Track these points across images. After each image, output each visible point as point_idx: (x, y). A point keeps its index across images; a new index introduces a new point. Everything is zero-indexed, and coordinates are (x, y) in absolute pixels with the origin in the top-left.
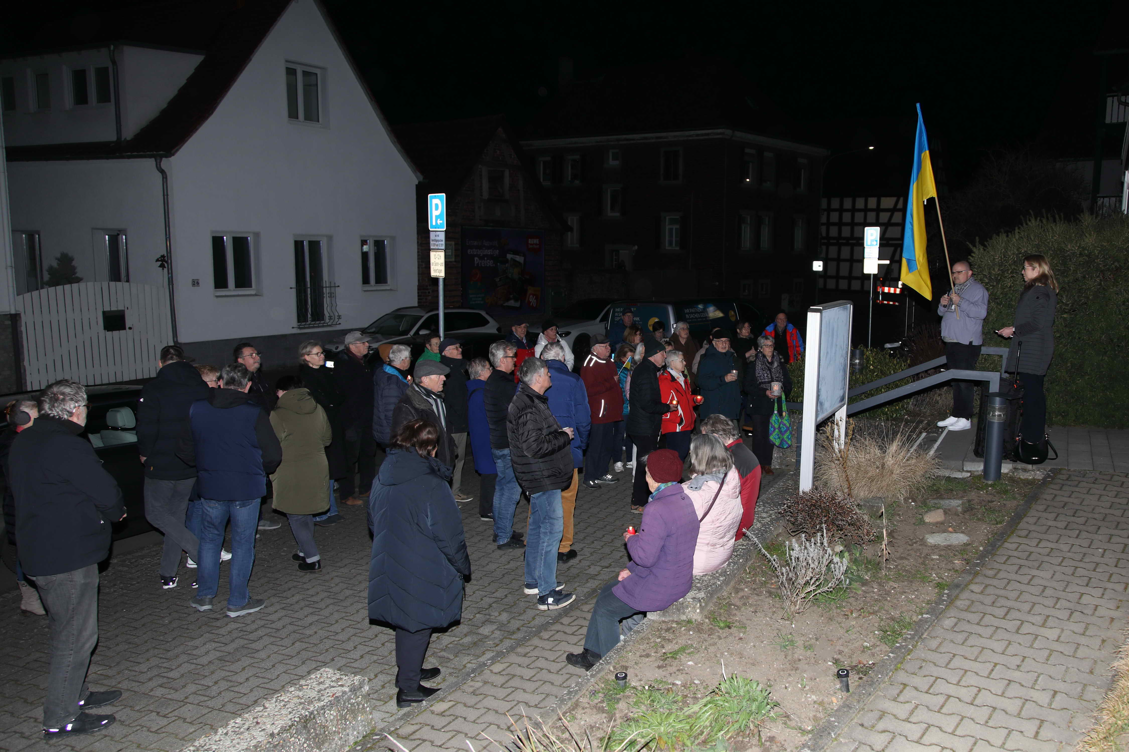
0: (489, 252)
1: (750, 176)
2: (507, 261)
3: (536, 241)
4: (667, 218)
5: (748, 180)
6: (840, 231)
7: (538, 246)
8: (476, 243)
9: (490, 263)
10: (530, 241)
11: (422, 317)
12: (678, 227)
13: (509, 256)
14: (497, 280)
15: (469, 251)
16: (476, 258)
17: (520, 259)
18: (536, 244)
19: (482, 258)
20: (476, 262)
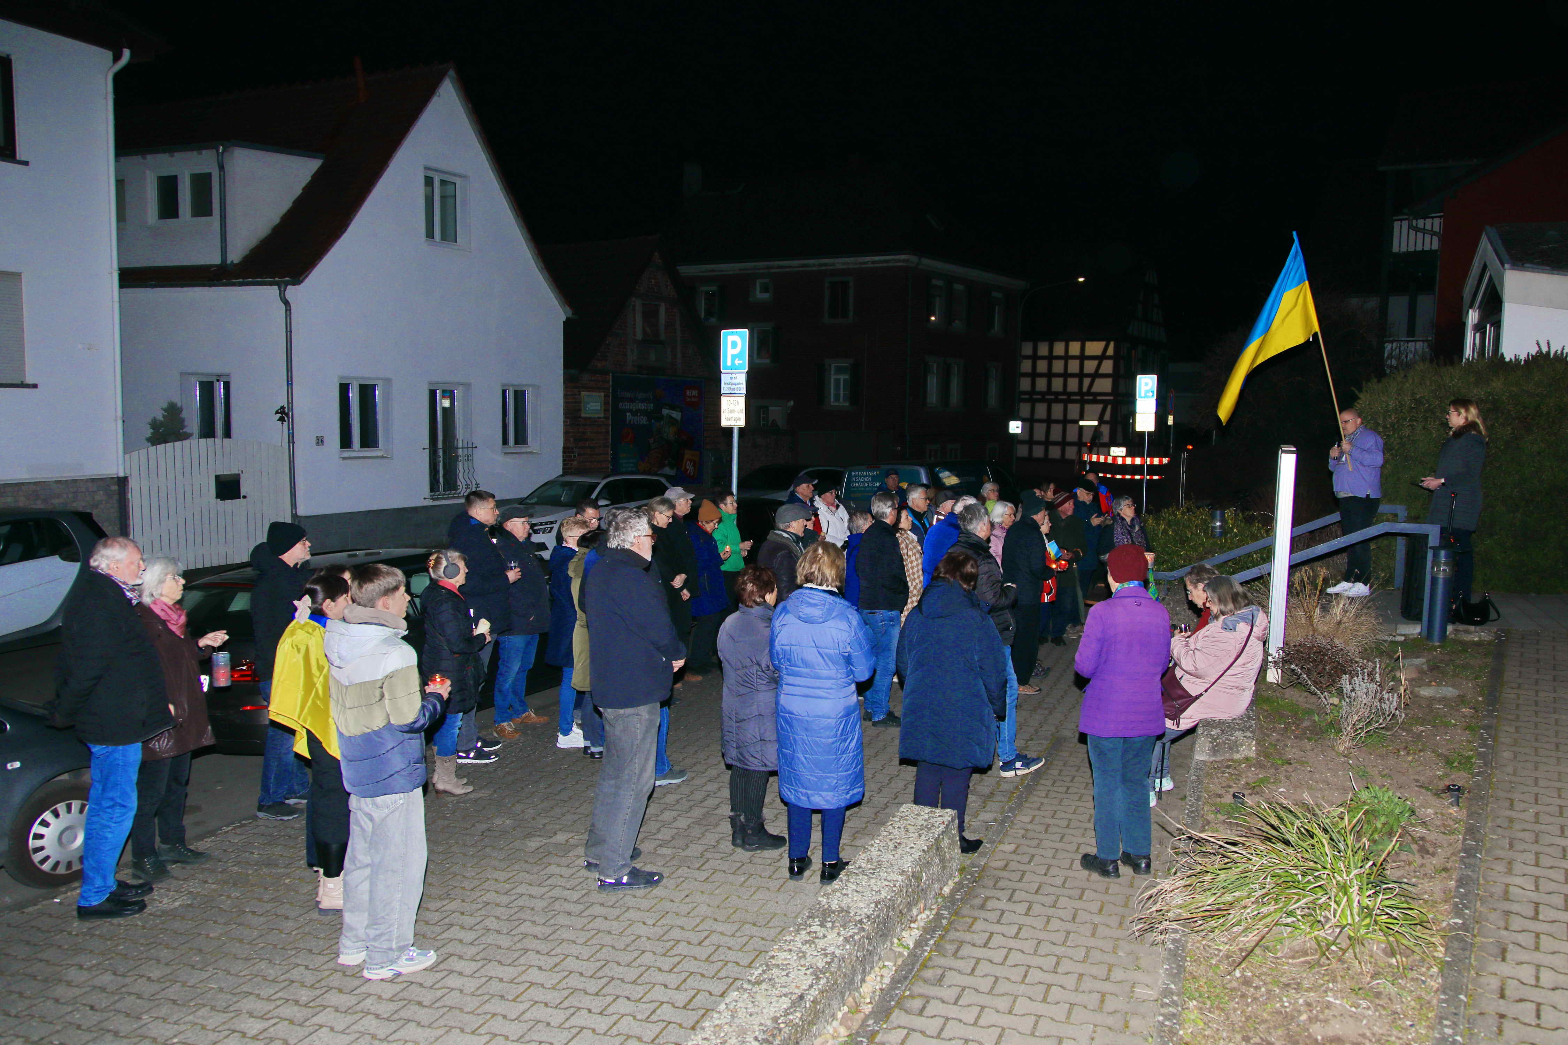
0: (641, 406)
1: (937, 314)
2: (661, 418)
3: (695, 393)
4: (833, 365)
5: (933, 318)
6: (1033, 384)
7: (696, 399)
8: (628, 395)
9: (644, 420)
10: (689, 393)
11: (599, 484)
12: (847, 377)
13: (665, 412)
14: (652, 441)
15: (620, 404)
16: (628, 414)
17: (676, 415)
18: (694, 397)
19: (634, 413)
20: (628, 419)
